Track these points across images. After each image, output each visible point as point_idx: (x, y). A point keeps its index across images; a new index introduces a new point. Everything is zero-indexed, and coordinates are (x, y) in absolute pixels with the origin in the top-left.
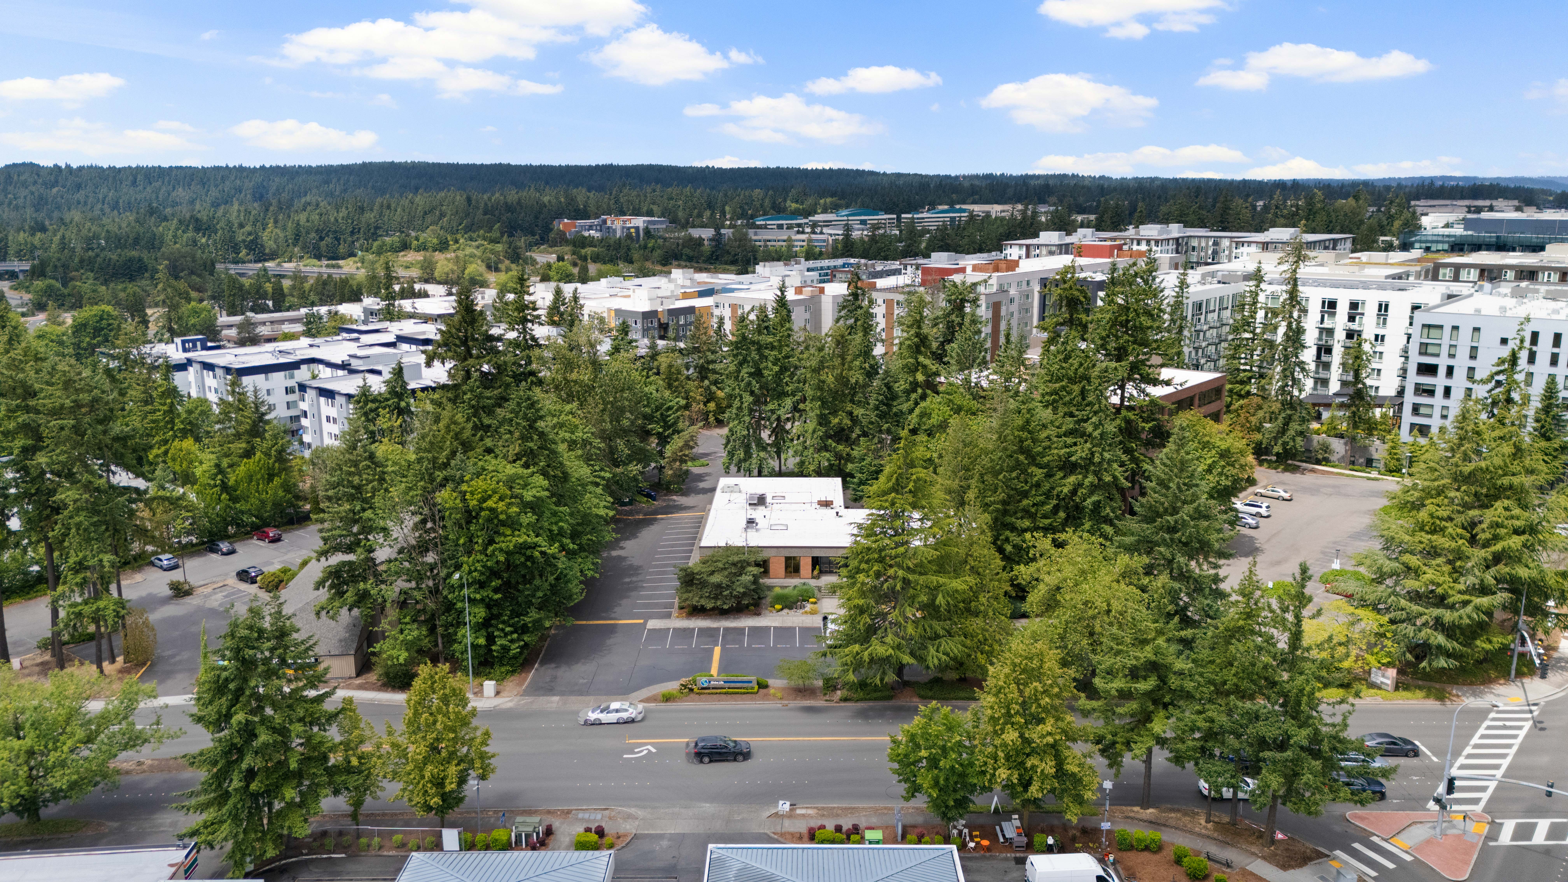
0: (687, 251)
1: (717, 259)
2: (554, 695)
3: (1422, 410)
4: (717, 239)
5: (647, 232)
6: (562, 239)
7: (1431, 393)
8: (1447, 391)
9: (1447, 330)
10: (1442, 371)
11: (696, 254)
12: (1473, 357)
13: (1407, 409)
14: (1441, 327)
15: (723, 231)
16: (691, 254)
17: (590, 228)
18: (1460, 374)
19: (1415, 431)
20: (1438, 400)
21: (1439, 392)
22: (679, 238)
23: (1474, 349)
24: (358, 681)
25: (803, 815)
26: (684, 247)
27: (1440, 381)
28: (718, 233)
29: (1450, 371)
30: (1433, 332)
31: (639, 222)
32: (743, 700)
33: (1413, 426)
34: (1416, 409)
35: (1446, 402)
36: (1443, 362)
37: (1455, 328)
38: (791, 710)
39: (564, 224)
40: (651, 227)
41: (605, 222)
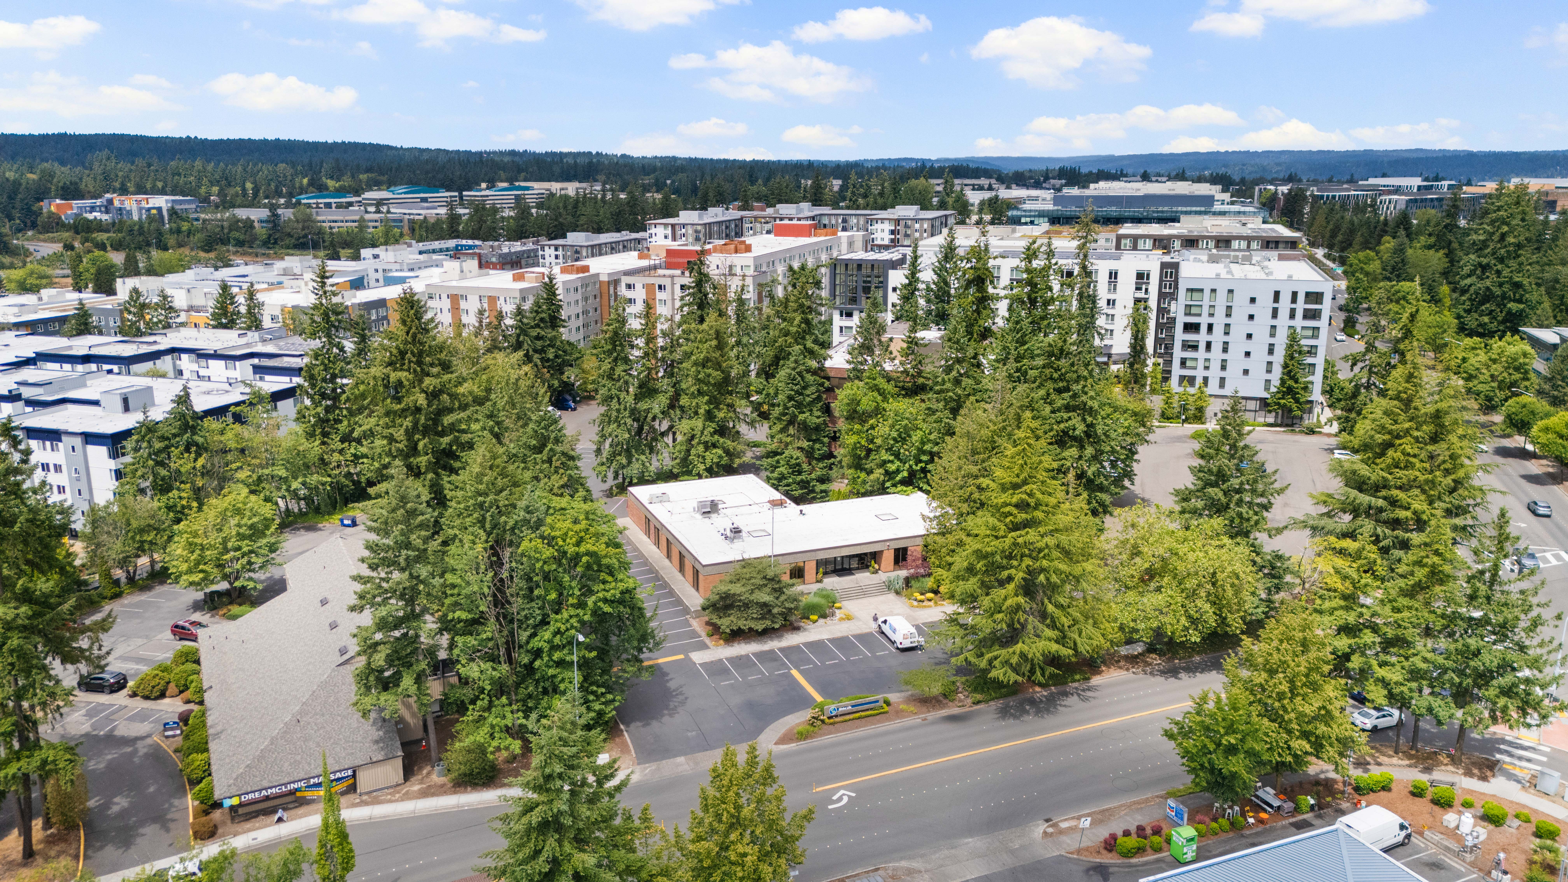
0: (235, 234)
1: (275, 243)
2: (675, 756)
3: (1188, 364)
4: (274, 220)
5: (173, 212)
6: (54, 225)
7: (1195, 347)
8: (1209, 345)
9: (1207, 292)
10: (1204, 328)
11: (247, 238)
12: (1228, 315)
13: (1176, 363)
14: (1201, 290)
15: (280, 211)
16: (242, 237)
17: (93, 209)
18: (1218, 330)
19: (1185, 383)
20: (1201, 353)
21: (1202, 346)
22: (222, 220)
23: (1229, 308)
24: (415, 786)
25: (1071, 828)
26: (230, 230)
27: (1202, 337)
28: (276, 216)
29: (1210, 327)
30: (1196, 295)
31: (161, 202)
32: (879, 722)
33: (1182, 378)
34: (1183, 362)
35: (1208, 356)
36: (1204, 321)
37: (1214, 291)
38: (934, 722)
39: (54, 206)
40: (177, 207)
41: (110, 202)
